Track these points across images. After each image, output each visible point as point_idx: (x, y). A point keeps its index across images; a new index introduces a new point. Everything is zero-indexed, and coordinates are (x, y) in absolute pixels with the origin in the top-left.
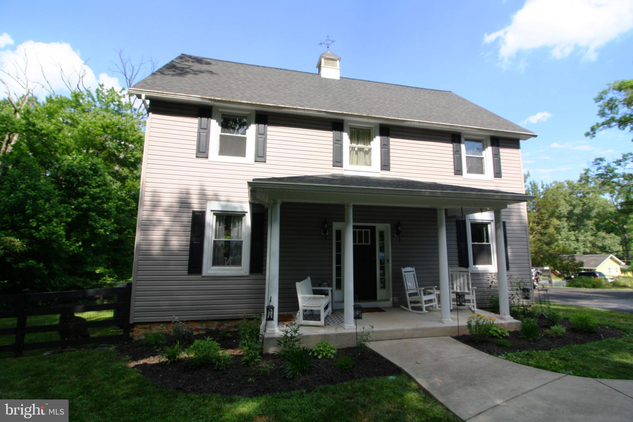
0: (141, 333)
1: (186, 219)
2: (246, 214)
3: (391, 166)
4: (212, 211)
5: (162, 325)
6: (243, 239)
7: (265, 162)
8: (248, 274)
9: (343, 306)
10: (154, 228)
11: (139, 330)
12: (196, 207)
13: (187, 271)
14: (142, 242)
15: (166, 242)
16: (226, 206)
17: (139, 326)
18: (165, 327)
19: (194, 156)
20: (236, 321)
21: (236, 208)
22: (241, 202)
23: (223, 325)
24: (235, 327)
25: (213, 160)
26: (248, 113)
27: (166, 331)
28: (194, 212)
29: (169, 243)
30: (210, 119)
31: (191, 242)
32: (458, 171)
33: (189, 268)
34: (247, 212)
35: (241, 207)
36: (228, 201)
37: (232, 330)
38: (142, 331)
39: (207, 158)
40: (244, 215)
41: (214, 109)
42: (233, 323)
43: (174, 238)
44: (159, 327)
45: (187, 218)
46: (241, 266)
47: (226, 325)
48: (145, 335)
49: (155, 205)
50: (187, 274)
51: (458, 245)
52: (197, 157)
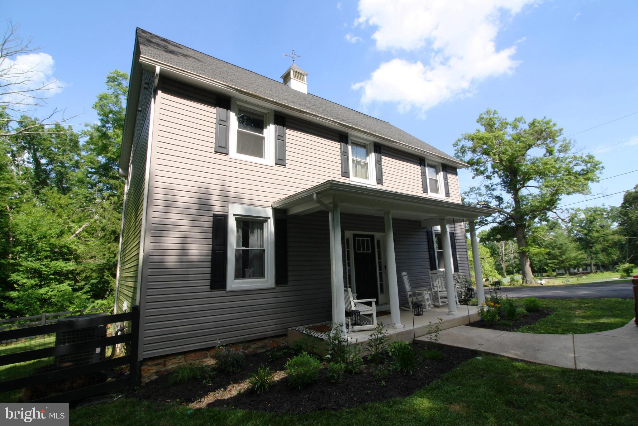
0: (152, 371)
1: (206, 224)
2: (269, 220)
3: (384, 181)
4: (234, 215)
5: (180, 357)
6: (265, 247)
7: (285, 166)
8: (273, 286)
9: (390, 307)
10: (168, 233)
11: (150, 368)
12: (218, 210)
13: (209, 287)
14: (153, 252)
15: (183, 251)
16: (249, 210)
17: (150, 363)
18: (183, 359)
19: (213, 150)
20: (264, 341)
21: (259, 212)
22: (265, 207)
23: (249, 347)
24: (263, 347)
25: (233, 158)
26: (266, 111)
27: (185, 364)
28: (215, 216)
29: (188, 252)
30: (229, 111)
31: (213, 250)
32: (425, 190)
33: (211, 282)
34: (269, 218)
35: (265, 211)
36: (251, 205)
37: (259, 351)
38: (154, 369)
39: (228, 154)
40: (266, 221)
41: (232, 100)
42: (260, 344)
43: (194, 247)
44: (175, 360)
45: (207, 222)
46: (265, 278)
47: (253, 346)
48: (157, 373)
49: (169, 205)
50: (209, 290)
51: (429, 252)
52: (215, 152)
